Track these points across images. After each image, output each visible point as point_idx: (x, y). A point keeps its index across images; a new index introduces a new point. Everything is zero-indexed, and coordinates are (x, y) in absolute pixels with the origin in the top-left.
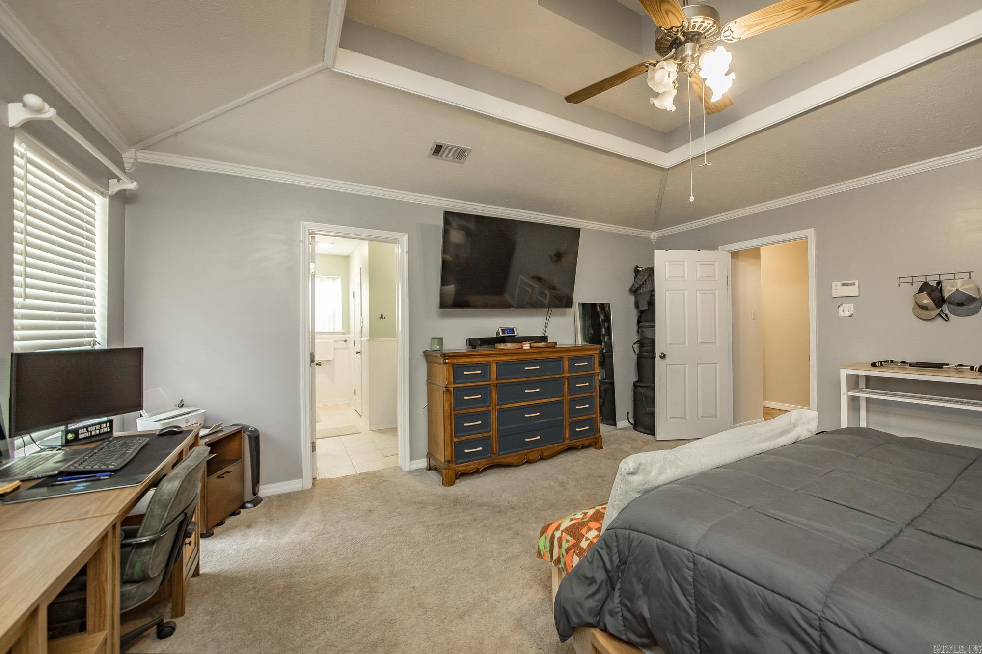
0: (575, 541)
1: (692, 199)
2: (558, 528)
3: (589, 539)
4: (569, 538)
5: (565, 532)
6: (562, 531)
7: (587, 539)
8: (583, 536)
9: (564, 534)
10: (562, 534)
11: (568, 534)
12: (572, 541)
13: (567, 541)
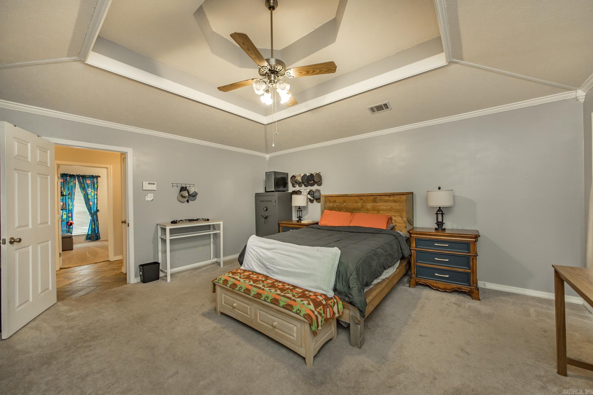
0: (322, 306)
1: (273, 145)
2: (313, 312)
3: (323, 299)
4: (320, 308)
5: (316, 309)
6: (315, 310)
7: (322, 300)
8: (321, 301)
9: (317, 310)
10: (317, 311)
11: (318, 308)
12: (321, 307)
13: (320, 310)
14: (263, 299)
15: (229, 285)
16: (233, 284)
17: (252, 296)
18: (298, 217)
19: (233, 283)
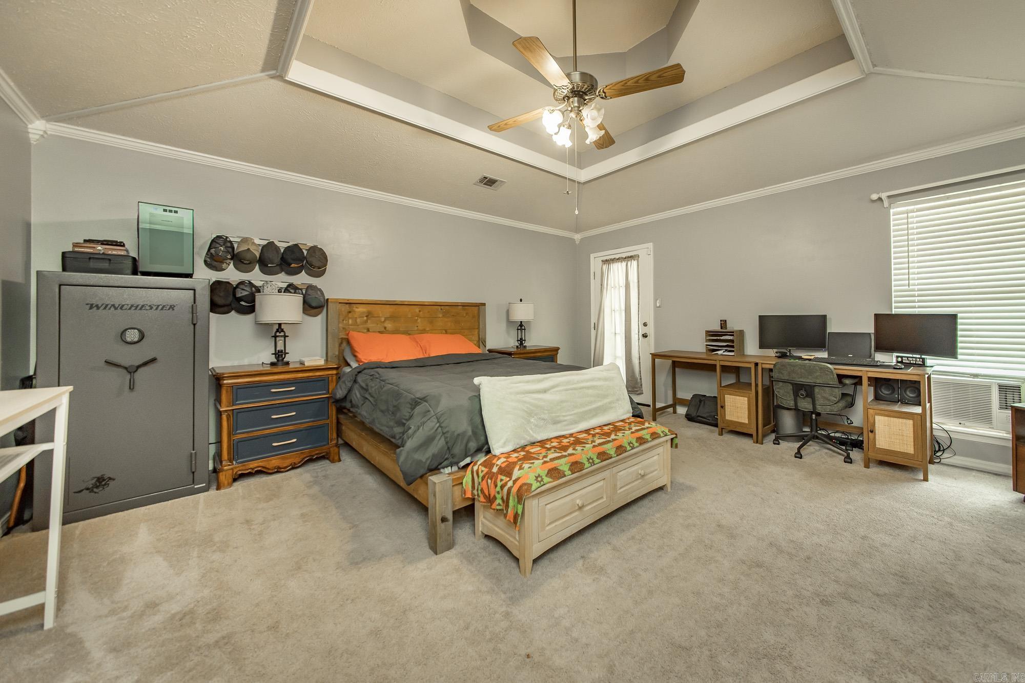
14: (631, 448)
15: (568, 472)
16: (571, 466)
17: (616, 455)
18: (518, 341)
19: (570, 464)
